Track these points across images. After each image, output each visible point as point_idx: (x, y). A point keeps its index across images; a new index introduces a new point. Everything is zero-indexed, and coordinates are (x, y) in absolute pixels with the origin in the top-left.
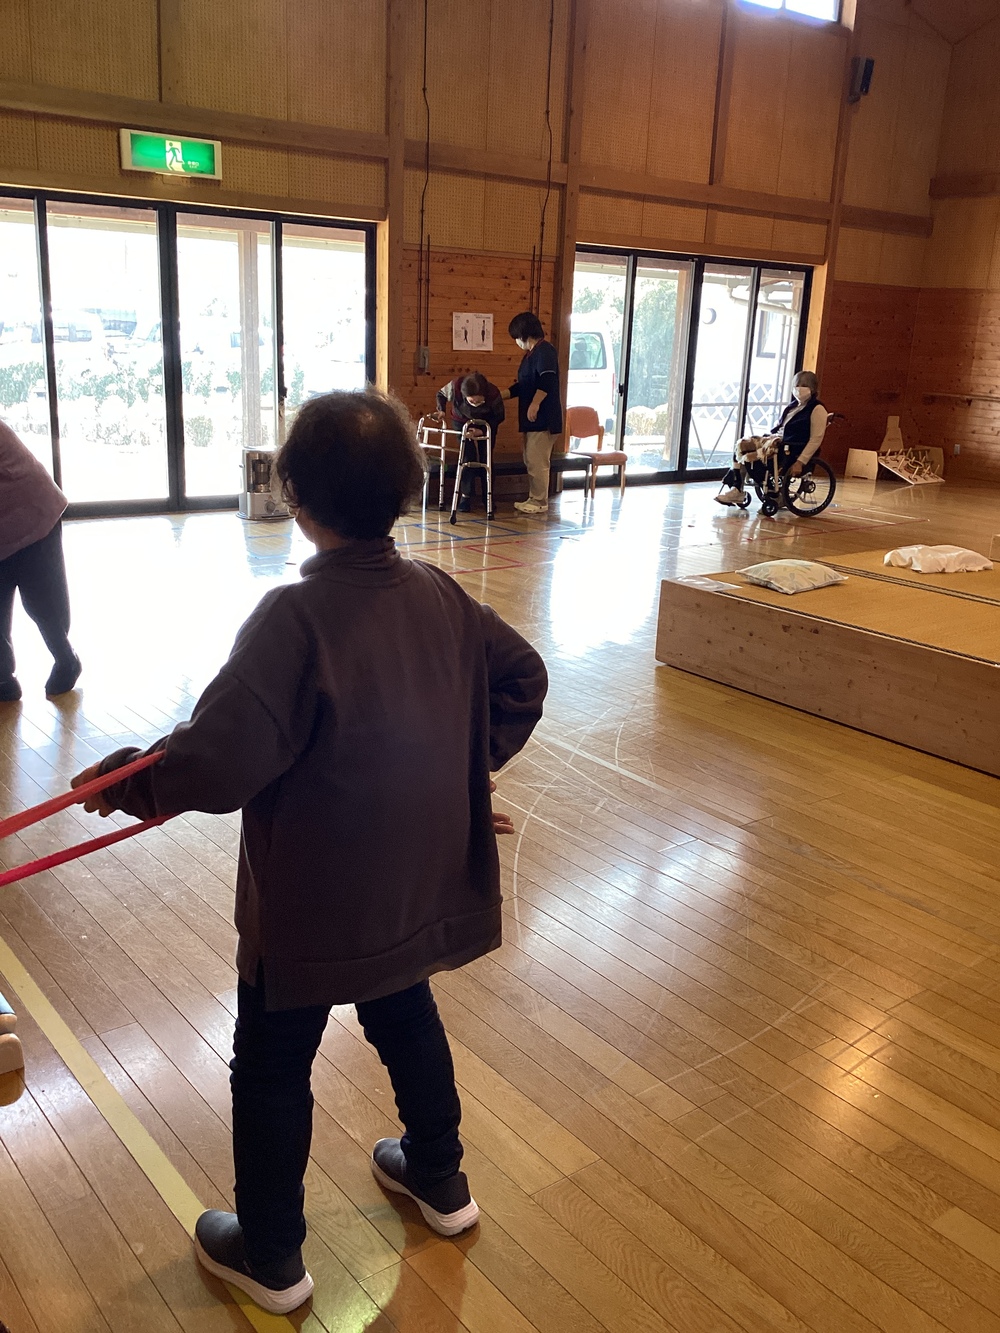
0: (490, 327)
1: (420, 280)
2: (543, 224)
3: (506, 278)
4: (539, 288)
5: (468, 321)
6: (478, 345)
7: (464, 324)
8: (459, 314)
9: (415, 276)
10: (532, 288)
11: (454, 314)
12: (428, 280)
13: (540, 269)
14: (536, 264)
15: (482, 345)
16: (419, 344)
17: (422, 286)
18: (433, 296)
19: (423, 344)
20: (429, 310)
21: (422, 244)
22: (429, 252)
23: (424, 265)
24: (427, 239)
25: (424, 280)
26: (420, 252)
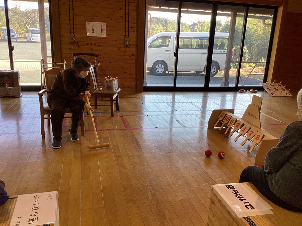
0: (105, 28)
1: (69, 9)
3: (112, 9)
4: (129, 13)
5: (94, 25)
6: (100, 35)
8: (89, 22)
10: (125, 13)
11: (87, 23)
12: (73, 9)
13: (129, 5)
14: (127, 4)
15: (101, 35)
16: (70, 33)
17: (70, 11)
18: (76, 15)
19: (72, 34)
20: (74, 21)
23: (71, 3)
25: (71, 9)
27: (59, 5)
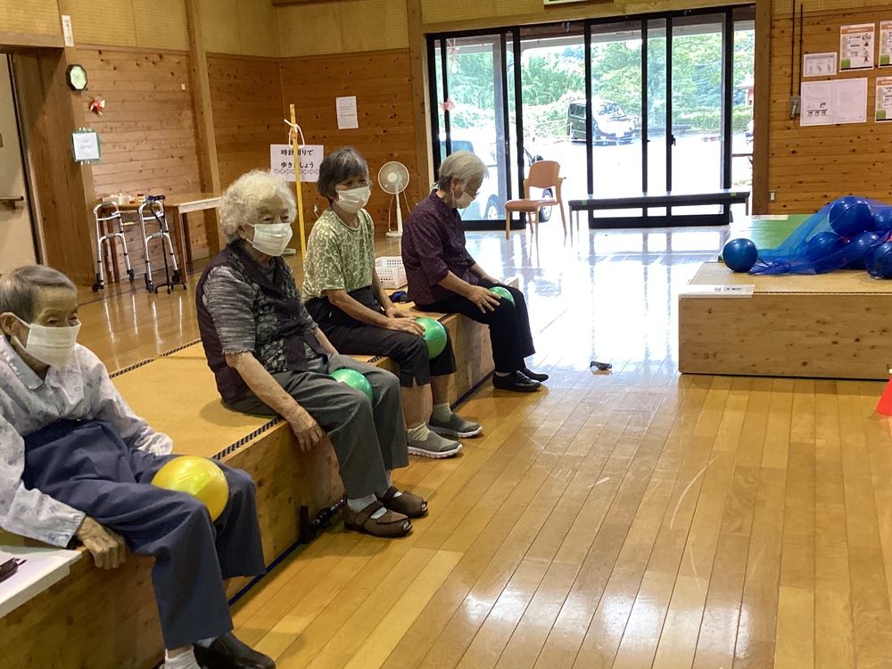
9: (790, 40)
16: (792, 95)
17: (795, 47)
18: (807, 52)
21: (794, 13)
22: (802, 18)
23: (797, 29)
24: (800, 8)
25: (797, 42)
26: (793, 19)
27: (771, 37)
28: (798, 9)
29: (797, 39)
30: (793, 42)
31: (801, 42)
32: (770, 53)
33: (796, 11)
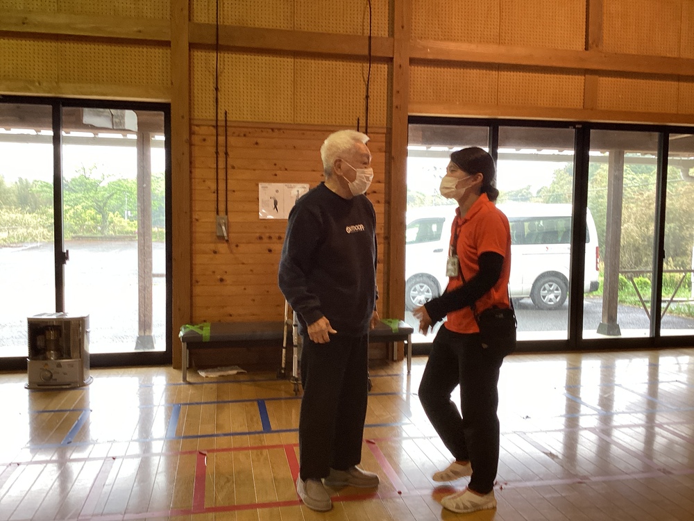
2: (367, 97)
5: (277, 191)
7: (273, 194)
8: (267, 184)
9: (214, 150)
11: (261, 185)
16: (218, 213)
17: (219, 159)
18: (233, 168)
19: (222, 214)
20: (229, 181)
21: (217, 120)
22: (226, 126)
23: (222, 139)
24: (223, 115)
25: (222, 154)
26: (216, 127)
27: (191, 145)
28: (221, 117)
29: (221, 150)
30: (217, 153)
31: (226, 154)
32: (191, 163)
33: (219, 118)
